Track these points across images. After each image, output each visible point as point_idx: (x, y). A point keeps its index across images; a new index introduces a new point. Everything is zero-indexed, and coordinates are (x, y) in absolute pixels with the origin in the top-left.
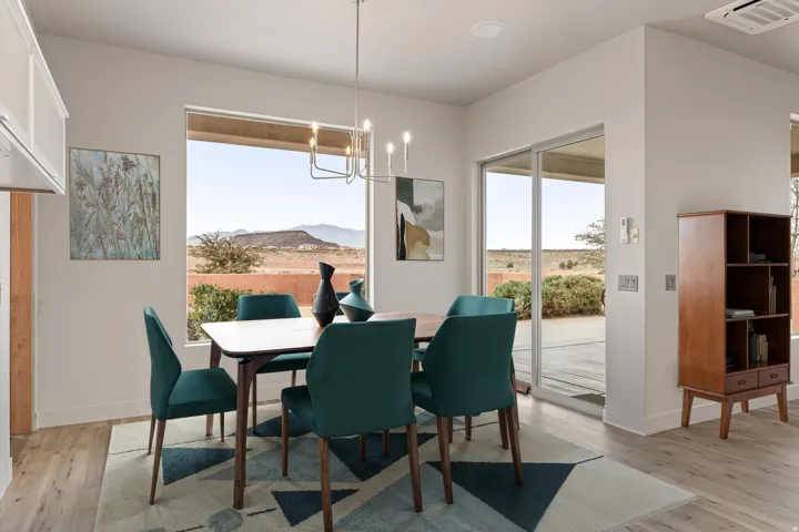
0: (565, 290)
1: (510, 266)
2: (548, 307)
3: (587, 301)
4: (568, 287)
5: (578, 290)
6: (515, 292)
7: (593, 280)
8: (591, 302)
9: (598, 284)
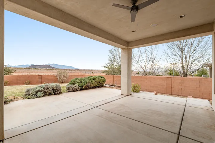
0: (93, 81)
1: (93, 73)
2: (87, 86)
3: (99, 84)
4: (94, 79)
5: (97, 80)
6: (76, 82)
7: (101, 77)
8: (101, 84)
9: (103, 78)
